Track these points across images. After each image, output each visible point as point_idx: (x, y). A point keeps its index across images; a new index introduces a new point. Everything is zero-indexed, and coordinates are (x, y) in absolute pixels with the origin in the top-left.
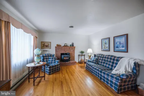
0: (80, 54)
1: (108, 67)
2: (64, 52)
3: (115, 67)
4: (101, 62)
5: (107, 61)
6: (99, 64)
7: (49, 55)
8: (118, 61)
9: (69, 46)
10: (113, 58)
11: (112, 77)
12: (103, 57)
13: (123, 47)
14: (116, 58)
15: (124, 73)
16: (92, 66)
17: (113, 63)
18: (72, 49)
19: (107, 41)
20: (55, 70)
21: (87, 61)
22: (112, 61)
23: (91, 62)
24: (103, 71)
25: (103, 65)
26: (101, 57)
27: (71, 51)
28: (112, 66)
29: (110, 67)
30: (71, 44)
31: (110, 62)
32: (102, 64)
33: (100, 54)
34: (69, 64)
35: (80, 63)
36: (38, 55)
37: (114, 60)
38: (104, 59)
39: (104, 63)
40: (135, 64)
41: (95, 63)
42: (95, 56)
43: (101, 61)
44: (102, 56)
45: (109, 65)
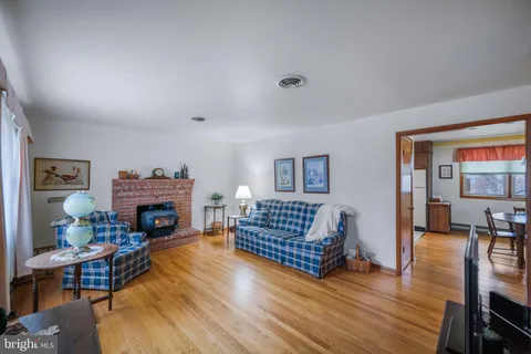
0: (211, 203)
1: (295, 231)
2: (153, 201)
3: (309, 227)
4: (278, 222)
5: (292, 215)
6: (272, 227)
7: (97, 215)
8: (313, 212)
9: (172, 176)
10: (303, 207)
11: (308, 248)
12: (281, 209)
13: (321, 182)
14: (309, 208)
15: (327, 235)
16: (256, 235)
17: (304, 219)
18: (183, 188)
19: (288, 166)
20: (134, 271)
21: (238, 223)
22: (302, 214)
23: (250, 224)
24: (288, 241)
25: (283, 229)
26: (276, 208)
27: (178, 194)
28: (303, 226)
29: (299, 229)
30: (179, 171)
31: (298, 217)
32: (280, 225)
33: (272, 201)
34: (176, 242)
35: (211, 232)
36: (81, 219)
37: (306, 211)
38: (283, 211)
39: (284, 222)
40: (341, 215)
41: (262, 226)
42: (259, 205)
43: (276, 218)
44: (279, 205)
45: (296, 224)
